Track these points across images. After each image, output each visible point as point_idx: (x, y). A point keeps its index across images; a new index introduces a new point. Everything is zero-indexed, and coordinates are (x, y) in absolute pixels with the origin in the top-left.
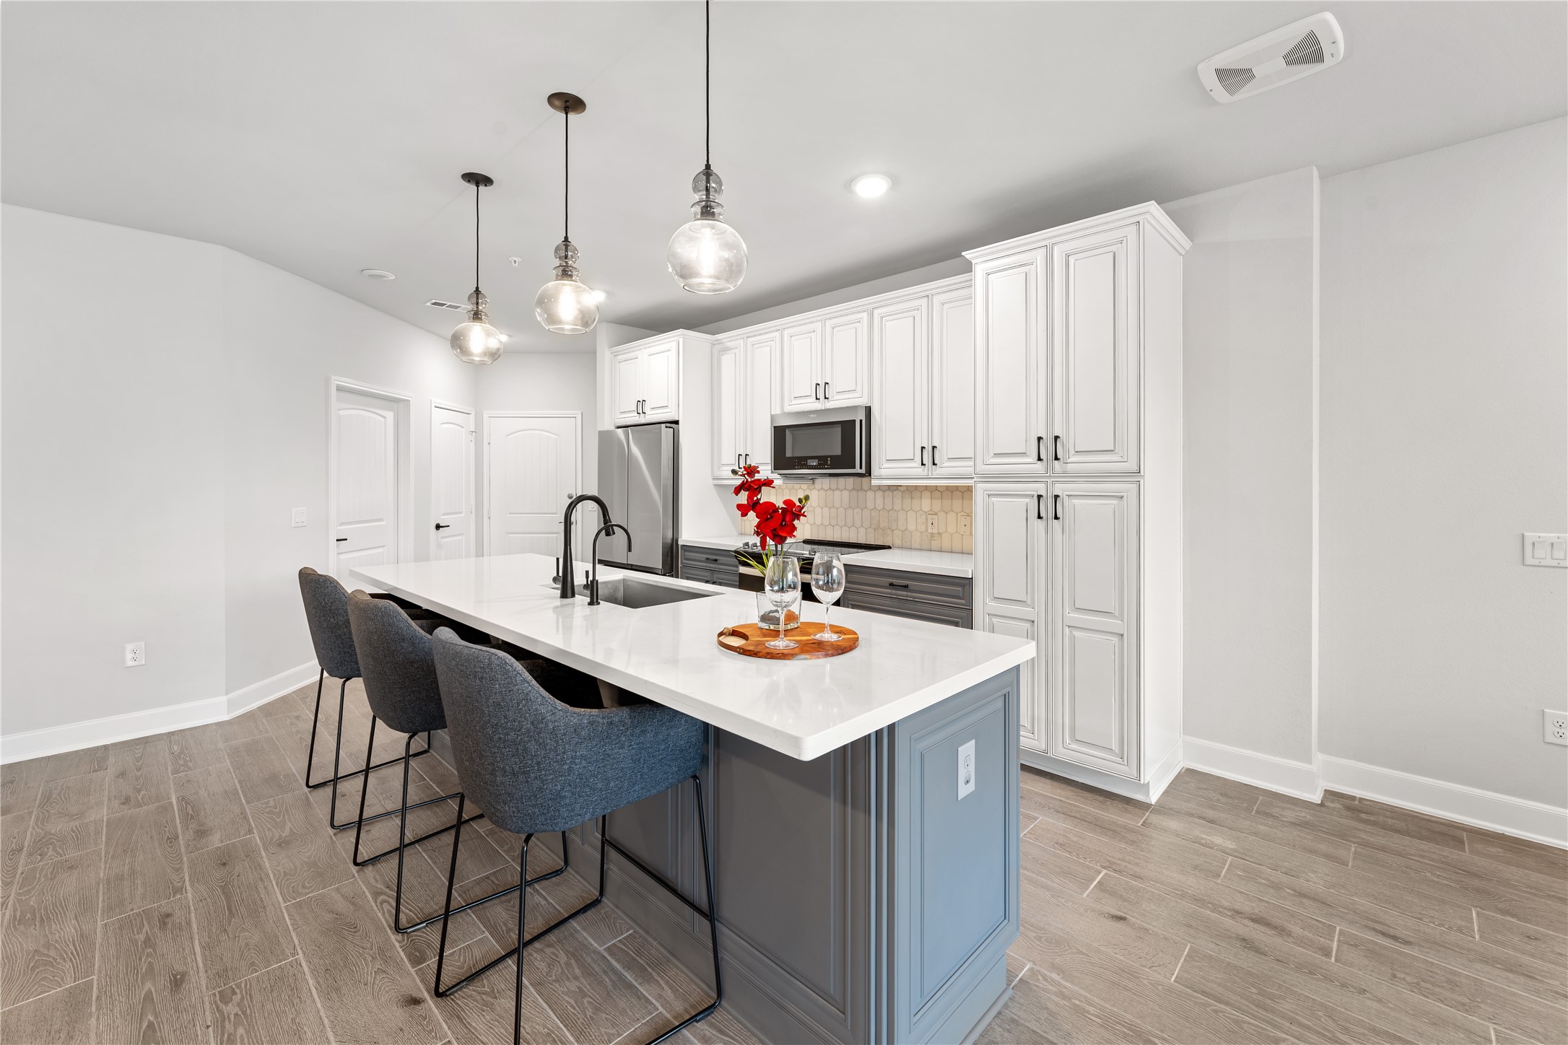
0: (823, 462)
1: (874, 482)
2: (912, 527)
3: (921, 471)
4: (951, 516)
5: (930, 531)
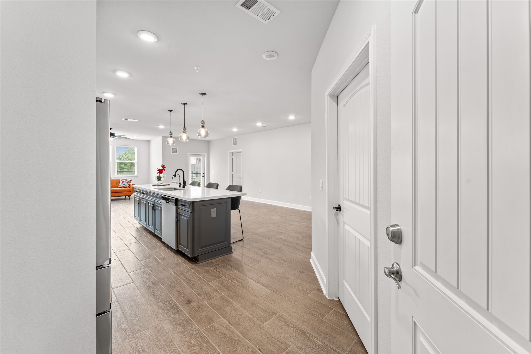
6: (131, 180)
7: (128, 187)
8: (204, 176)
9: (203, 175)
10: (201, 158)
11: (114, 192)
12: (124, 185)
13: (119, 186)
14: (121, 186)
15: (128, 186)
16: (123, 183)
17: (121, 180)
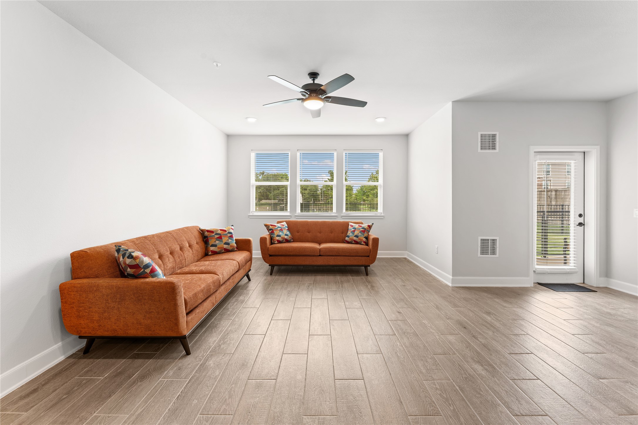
6: (370, 227)
7: (364, 242)
8: (580, 224)
9: (581, 220)
11: (334, 254)
12: (357, 236)
13: (347, 238)
14: (350, 239)
15: (364, 239)
16: (354, 231)
17: (350, 224)
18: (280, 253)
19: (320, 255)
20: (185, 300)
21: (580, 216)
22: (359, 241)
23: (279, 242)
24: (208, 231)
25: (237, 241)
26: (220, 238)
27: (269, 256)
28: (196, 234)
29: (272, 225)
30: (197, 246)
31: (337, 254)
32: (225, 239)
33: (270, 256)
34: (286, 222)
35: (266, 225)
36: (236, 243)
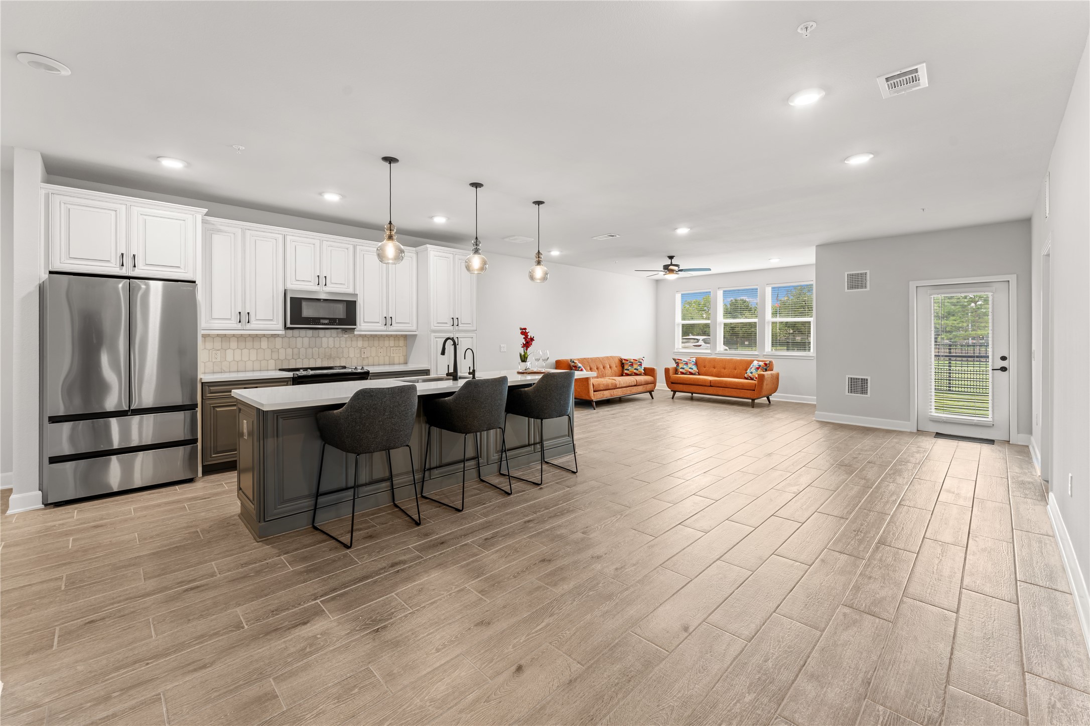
0: (332, 321)
1: (356, 333)
2: (352, 355)
3: (384, 328)
4: (374, 349)
5: (362, 356)
9: (1004, 364)
10: (990, 294)
11: (722, 386)
12: (751, 373)
13: (746, 375)
14: (749, 375)
18: (679, 382)
19: (711, 386)
20: (593, 384)
21: (1004, 358)
22: (752, 377)
23: (682, 373)
24: (625, 360)
25: (645, 369)
26: (632, 365)
27: (670, 383)
28: (617, 361)
29: (678, 359)
30: (616, 368)
31: (725, 386)
32: (635, 366)
33: (672, 383)
34: (696, 358)
35: (674, 359)
36: (644, 370)
